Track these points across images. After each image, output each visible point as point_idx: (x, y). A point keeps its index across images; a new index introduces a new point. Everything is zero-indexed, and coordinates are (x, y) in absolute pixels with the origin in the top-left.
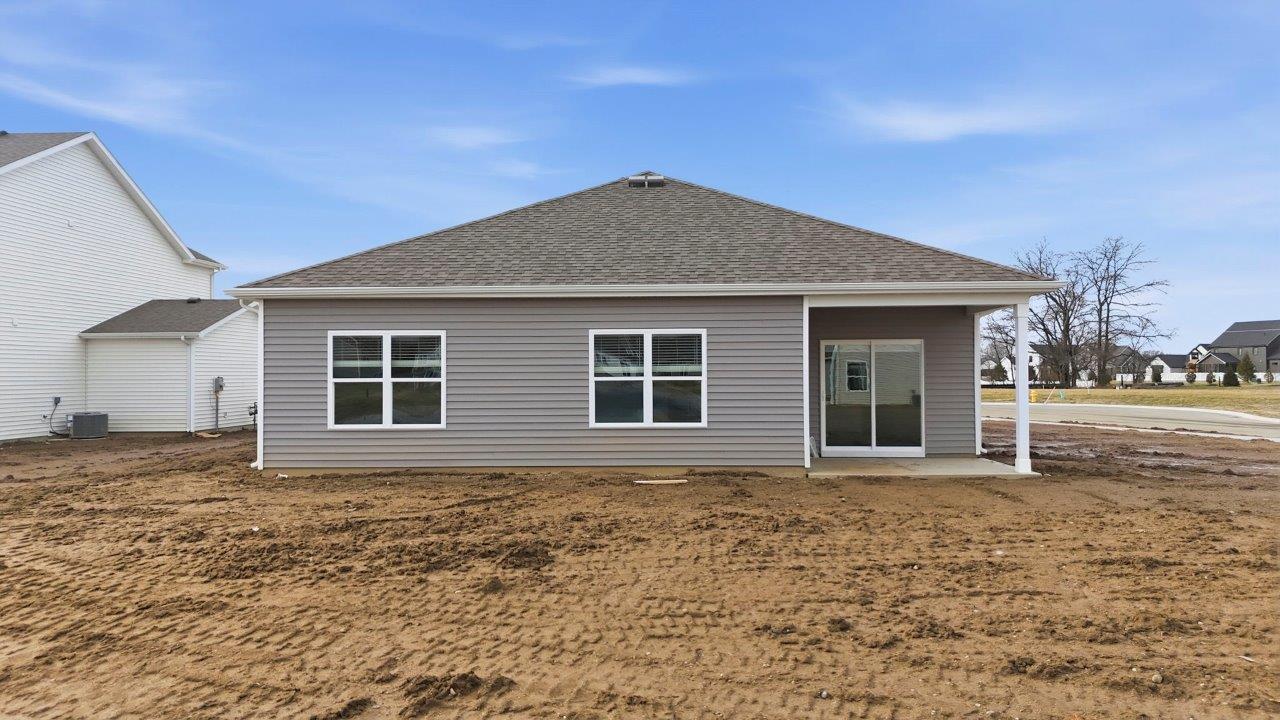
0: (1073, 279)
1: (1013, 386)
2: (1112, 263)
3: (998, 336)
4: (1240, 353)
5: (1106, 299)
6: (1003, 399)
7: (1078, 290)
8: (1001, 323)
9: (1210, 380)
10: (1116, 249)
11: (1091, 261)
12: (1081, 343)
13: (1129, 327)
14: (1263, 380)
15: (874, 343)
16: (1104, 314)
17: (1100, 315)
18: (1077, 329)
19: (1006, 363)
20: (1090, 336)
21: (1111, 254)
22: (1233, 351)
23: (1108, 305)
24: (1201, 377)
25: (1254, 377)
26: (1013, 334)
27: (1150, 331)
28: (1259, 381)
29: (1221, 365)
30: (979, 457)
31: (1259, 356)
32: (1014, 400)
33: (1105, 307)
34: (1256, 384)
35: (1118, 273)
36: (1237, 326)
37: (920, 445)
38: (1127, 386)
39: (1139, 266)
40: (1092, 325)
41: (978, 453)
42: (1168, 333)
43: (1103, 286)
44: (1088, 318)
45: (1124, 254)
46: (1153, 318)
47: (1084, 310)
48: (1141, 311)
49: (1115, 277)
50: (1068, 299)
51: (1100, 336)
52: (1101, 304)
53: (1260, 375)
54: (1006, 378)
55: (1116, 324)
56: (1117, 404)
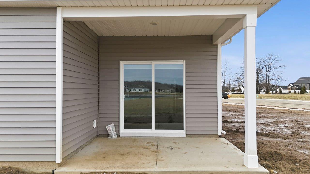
0: (260, 65)
1: (243, 94)
2: (270, 61)
3: (239, 80)
4: (302, 86)
5: (268, 70)
6: (240, 97)
7: (261, 68)
8: (240, 77)
9: (295, 92)
10: (271, 57)
11: (264, 60)
12: (261, 82)
13: (275, 78)
14: (309, 92)
15: (154, 62)
16: (268, 74)
17: (267, 75)
18: (261, 78)
19: (242, 88)
20: (264, 80)
21: (270, 58)
22: (300, 85)
23: (269, 72)
24: (292, 92)
25: (306, 91)
26: (243, 80)
27: (280, 79)
28: (308, 92)
29: (297, 89)
30: (220, 136)
31: (307, 86)
32: (244, 98)
33: (268, 72)
34: (307, 93)
35: (272, 63)
36: (301, 78)
37: (183, 129)
38: (274, 94)
39: (277, 61)
40: (265, 77)
41: (220, 134)
42: (285, 79)
43: (268, 67)
44: (264, 75)
45: (273, 58)
46: (281, 75)
47: (262, 73)
48: (278, 74)
49: (271, 64)
50: (258, 70)
51: (267, 80)
52: (267, 72)
53: (308, 91)
54: (241, 91)
55: (271, 77)
56: (274, 99)
